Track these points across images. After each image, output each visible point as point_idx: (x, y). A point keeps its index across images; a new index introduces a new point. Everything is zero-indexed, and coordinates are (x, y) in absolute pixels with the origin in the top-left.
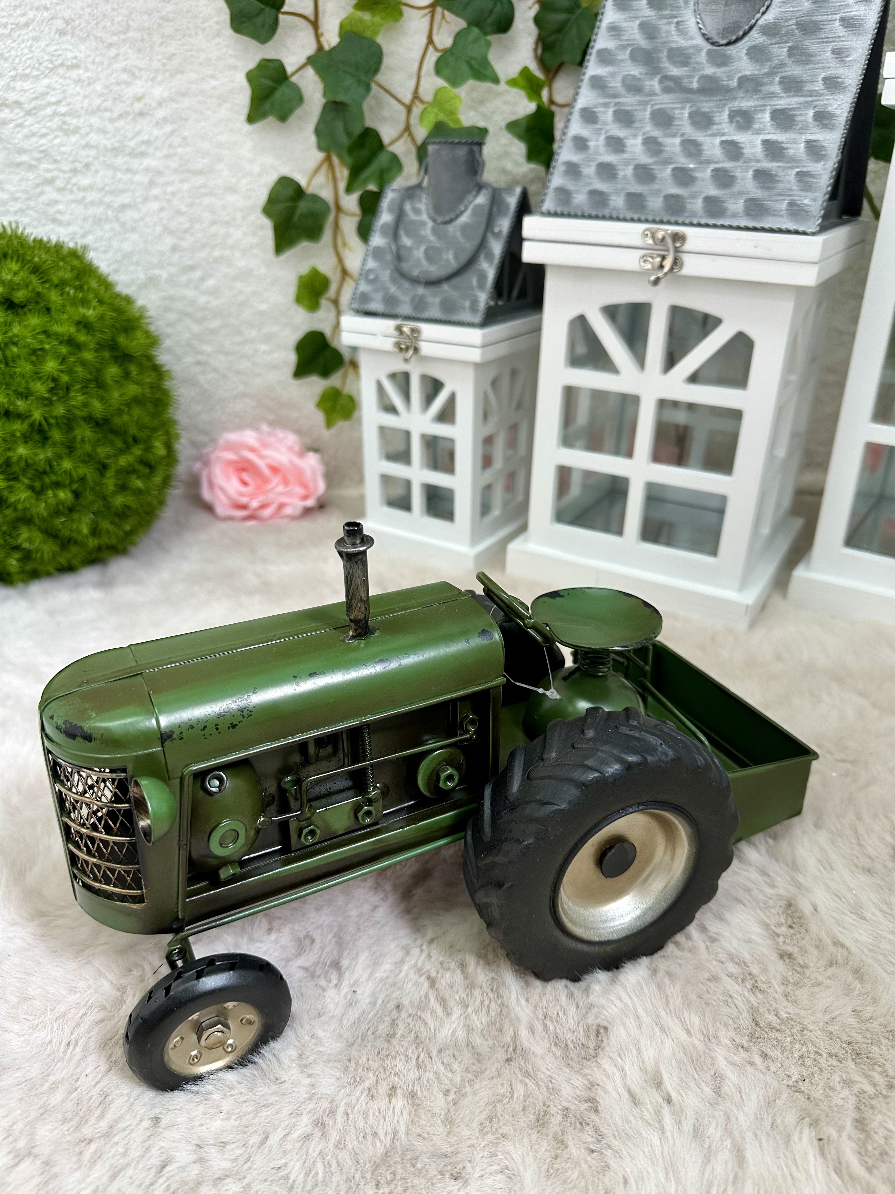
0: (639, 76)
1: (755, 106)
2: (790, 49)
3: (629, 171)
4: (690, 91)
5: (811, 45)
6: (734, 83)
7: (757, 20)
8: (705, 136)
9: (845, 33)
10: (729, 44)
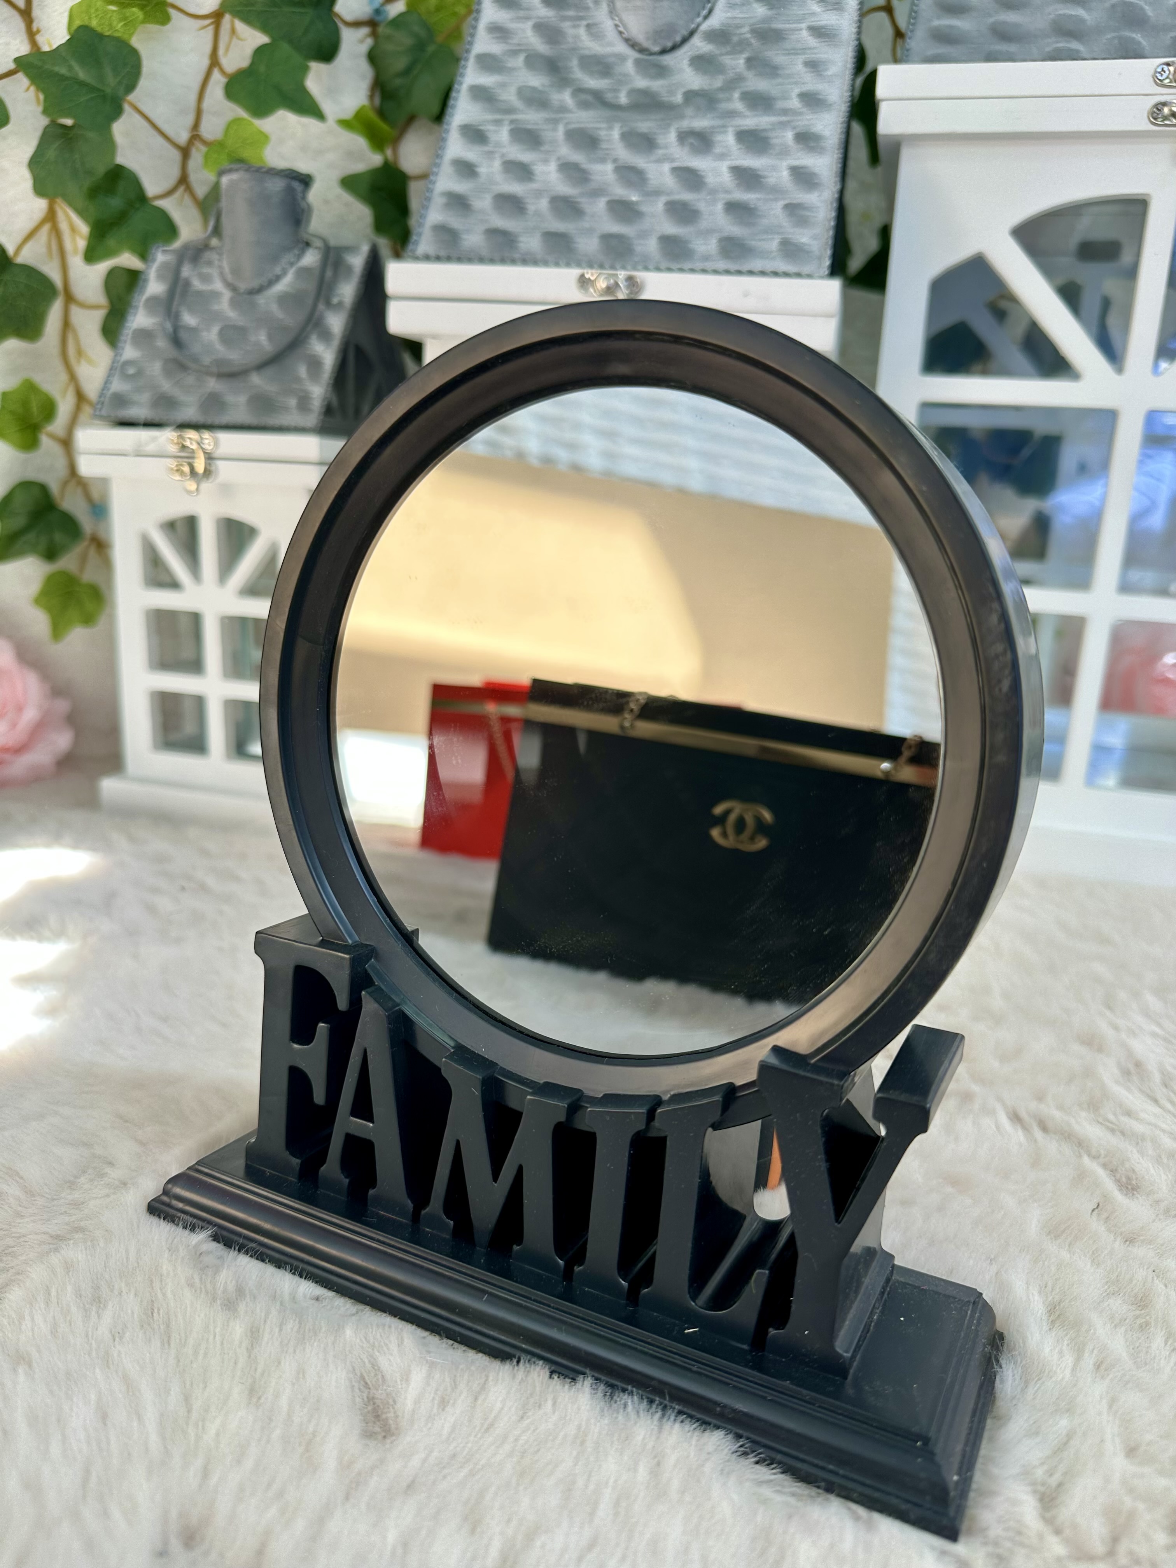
0: (541, 88)
1: (713, 127)
2: (749, 60)
3: (544, 204)
4: (617, 107)
5: (777, 57)
6: (678, 98)
7: (698, 26)
8: (647, 162)
9: (818, 45)
10: (664, 52)
